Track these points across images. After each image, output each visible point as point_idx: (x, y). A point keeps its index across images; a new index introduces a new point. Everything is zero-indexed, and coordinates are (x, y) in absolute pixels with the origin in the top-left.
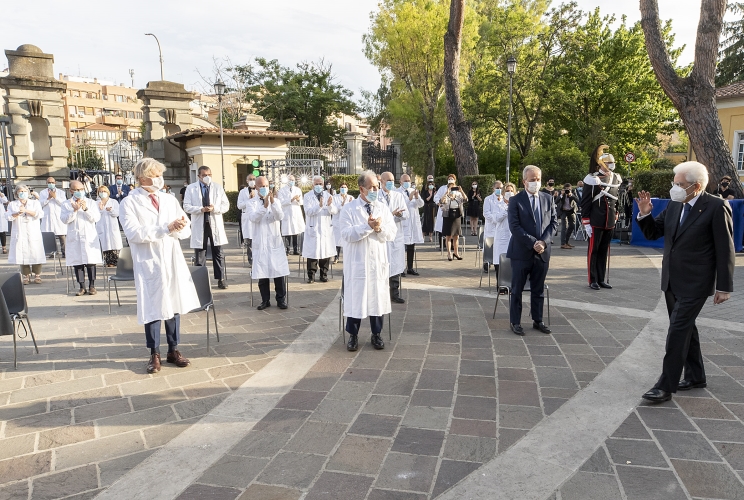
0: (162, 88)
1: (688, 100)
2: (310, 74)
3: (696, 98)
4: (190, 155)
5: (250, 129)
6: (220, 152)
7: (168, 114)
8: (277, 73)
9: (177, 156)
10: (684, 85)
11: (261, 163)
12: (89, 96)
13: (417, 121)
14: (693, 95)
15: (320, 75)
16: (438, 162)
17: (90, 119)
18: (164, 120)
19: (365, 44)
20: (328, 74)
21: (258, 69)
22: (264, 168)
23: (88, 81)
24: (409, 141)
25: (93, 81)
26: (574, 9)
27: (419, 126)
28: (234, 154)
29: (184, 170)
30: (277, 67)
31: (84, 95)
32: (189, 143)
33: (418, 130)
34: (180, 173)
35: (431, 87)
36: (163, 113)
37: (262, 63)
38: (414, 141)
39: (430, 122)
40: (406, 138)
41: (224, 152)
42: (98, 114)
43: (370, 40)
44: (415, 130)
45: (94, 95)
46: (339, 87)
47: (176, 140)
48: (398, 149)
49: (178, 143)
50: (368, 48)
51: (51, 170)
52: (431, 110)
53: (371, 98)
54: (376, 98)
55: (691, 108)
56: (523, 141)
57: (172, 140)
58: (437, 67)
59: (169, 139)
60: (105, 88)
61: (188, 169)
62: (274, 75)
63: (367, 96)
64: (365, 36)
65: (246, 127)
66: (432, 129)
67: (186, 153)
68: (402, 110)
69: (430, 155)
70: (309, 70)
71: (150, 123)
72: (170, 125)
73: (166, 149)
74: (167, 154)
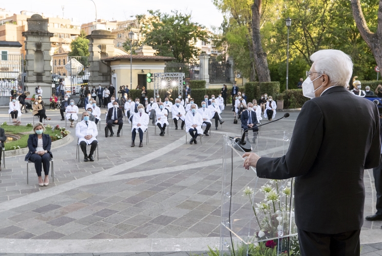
0: (100, 34)
1: (375, 45)
2: (179, 16)
3: (379, 45)
4: (112, 69)
6: (130, 68)
7: (102, 47)
8: (159, 17)
9: (105, 70)
10: (373, 38)
11: (152, 75)
13: (244, 45)
14: (377, 43)
15: (185, 17)
18: (100, 50)
20: (190, 16)
21: (148, 16)
22: (153, 78)
24: (238, 58)
27: (245, 48)
28: (137, 69)
29: (109, 77)
30: (159, 14)
32: (112, 63)
33: (244, 51)
34: (107, 78)
36: (100, 47)
37: (151, 12)
38: (242, 57)
40: (236, 56)
41: (132, 68)
44: (242, 51)
46: (197, 23)
47: (106, 61)
49: (106, 63)
51: (44, 77)
53: (217, 30)
54: (220, 28)
55: (377, 49)
57: (104, 61)
59: (102, 60)
61: (111, 77)
62: (158, 18)
63: (214, 29)
65: (143, 53)
67: (110, 68)
68: (234, 38)
69: (252, 66)
70: (178, 14)
71: (93, 52)
72: (103, 54)
73: (100, 66)
74: (100, 69)
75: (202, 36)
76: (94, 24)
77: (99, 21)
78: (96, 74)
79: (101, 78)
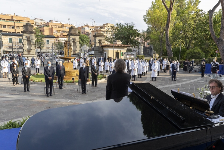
0: (99, 35)
4: (104, 50)
5: (117, 44)
6: (112, 50)
7: (100, 40)
9: (101, 50)
10: (218, 40)
12: (59, 27)
13: (158, 40)
15: (132, 26)
16: (163, 50)
17: (59, 34)
19: (144, 18)
23: (58, 22)
24: (155, 45)
25: (60, 23)
26: (202, 11)
28: (116, 50)
30: (121, 25)
31: (57, 27)
32: (104, 47)
34: (102, 54)
35: (162, 31)
37: (117, 24)
38: (157, 45)
39: (162, 40)
42: (61, 32)
43: (145, 17)
44: (157, 42)
45: (60, 27)
46: (136, 29)
47: (101, 46)
48: (152, 47)
50: (145, 19)
51: (76, 53)
52: (162, 37)
54: (146, 32)
56: (188, 46)
58: (164, 26)
60: (63, 25)
61: (103, 53)
64: (144, 16)
65: (117, 43)
66: (162, 42)
68: (154, 37)
69: (161, 49)
70: (129, 25)
71: (96, 42)
72: (100, 43)
73: (99, 48)
74: (99, 49)
75: (138, 35)
76: (84, 27)
77: (86, 26)
78: (97, 52)
79: (99, 54)
